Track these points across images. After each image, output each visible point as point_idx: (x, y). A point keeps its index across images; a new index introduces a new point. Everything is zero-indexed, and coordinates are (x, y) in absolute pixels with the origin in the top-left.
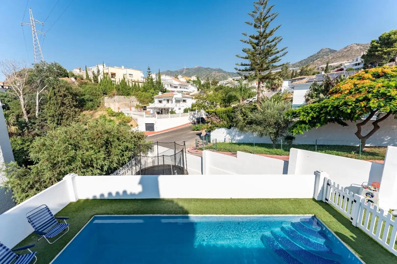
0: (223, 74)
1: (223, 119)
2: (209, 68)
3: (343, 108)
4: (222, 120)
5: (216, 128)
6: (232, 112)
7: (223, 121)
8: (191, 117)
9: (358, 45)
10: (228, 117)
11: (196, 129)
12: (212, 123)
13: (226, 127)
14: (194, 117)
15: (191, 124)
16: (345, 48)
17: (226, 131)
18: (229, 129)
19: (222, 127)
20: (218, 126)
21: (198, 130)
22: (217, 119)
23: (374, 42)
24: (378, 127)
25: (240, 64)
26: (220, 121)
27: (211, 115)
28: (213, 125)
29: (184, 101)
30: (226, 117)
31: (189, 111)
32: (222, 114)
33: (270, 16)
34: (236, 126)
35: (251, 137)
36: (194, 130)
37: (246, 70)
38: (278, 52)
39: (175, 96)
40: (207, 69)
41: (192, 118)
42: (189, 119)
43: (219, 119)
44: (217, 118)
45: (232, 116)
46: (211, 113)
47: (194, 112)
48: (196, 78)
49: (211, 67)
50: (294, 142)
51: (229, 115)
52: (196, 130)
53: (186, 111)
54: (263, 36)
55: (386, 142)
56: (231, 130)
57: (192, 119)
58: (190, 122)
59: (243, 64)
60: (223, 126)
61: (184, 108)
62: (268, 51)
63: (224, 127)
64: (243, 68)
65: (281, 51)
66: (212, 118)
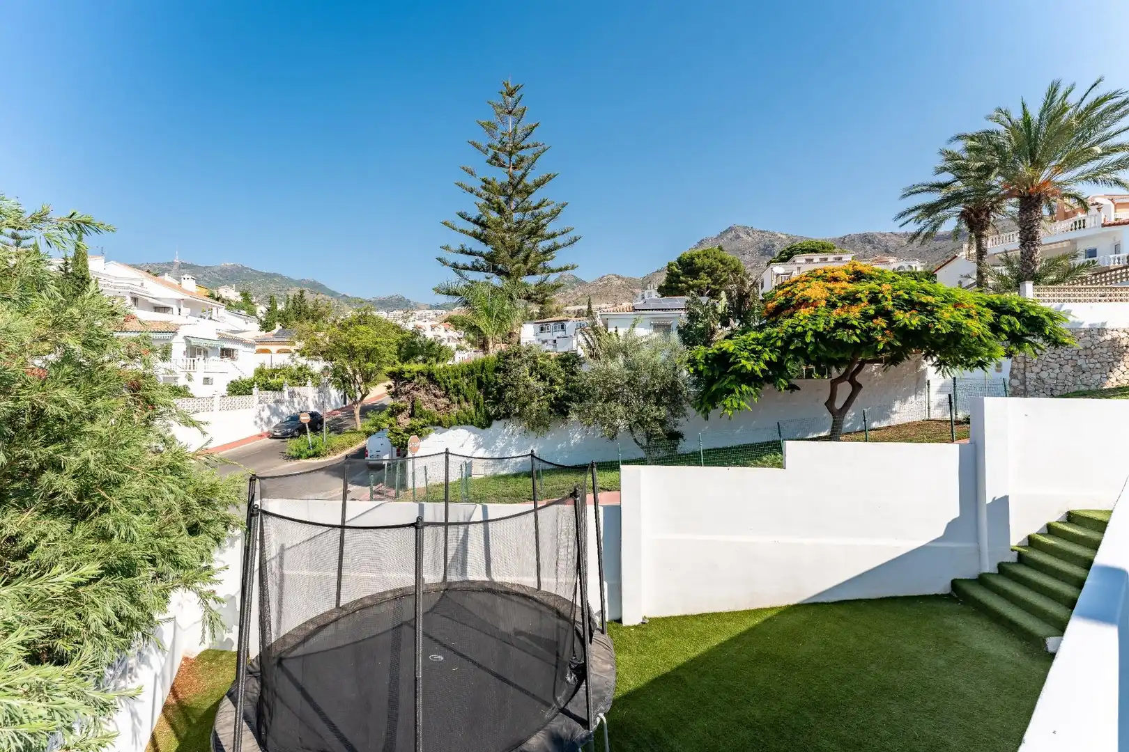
0: (328, 298)
1: (461, 397)
2: (275, 275)
3: (841, 334)
4: (455, 398)
5: (431, 428)
6: (497, 370)
7: (459, 402)
8: (266, 414)
9: (618, 277)
10: (479, 387)
11: (311, 452)
12: (417, 412)
13: (472, 424)
14: (275, 412)
15: (267, 441)
16: (600, 280)
17: (473, 436)
18: (483, 428)
19: (459, 424)
20: (440, 424)
21: (316, 455)
22: (435, 396)
23: (672, 265)
24: (860, 386)
25: (458, 248)
26: (448, 402)
27: (410, 382)
28: (418, 422)
29: (227, 353)
30: (474, 386)
31: (255, 390)
32: (456, 378)
33: (528, 146)
34: (519, 415)
35: (562, 447)
36: (299, 457)
37: (473, 266)
38: (553, 236)
39: (183, 332)
40: (270, 276)
41: (269, 418)
42: (256, 423)
43: (446, 395)
44: (438, 392)
45: (496, 383)
46: (413, 378)
47: (277, 395)
48: (238, 293)
49: (286, 274)
50: (684, 447)
51: (484, 380)
52: (309, 457)
53: (238, 389)
54: (517, 188)
55: (849, 424)
56: (490, 431)
57: (269, 421)
58: (258, 432)
59: (467, 248)
60: (460, 422)
61: (227, 379)
62: (538, 227)
63: (466, 423)
64: (468, 260)
65: (560, 235)
66: (415, 393)
